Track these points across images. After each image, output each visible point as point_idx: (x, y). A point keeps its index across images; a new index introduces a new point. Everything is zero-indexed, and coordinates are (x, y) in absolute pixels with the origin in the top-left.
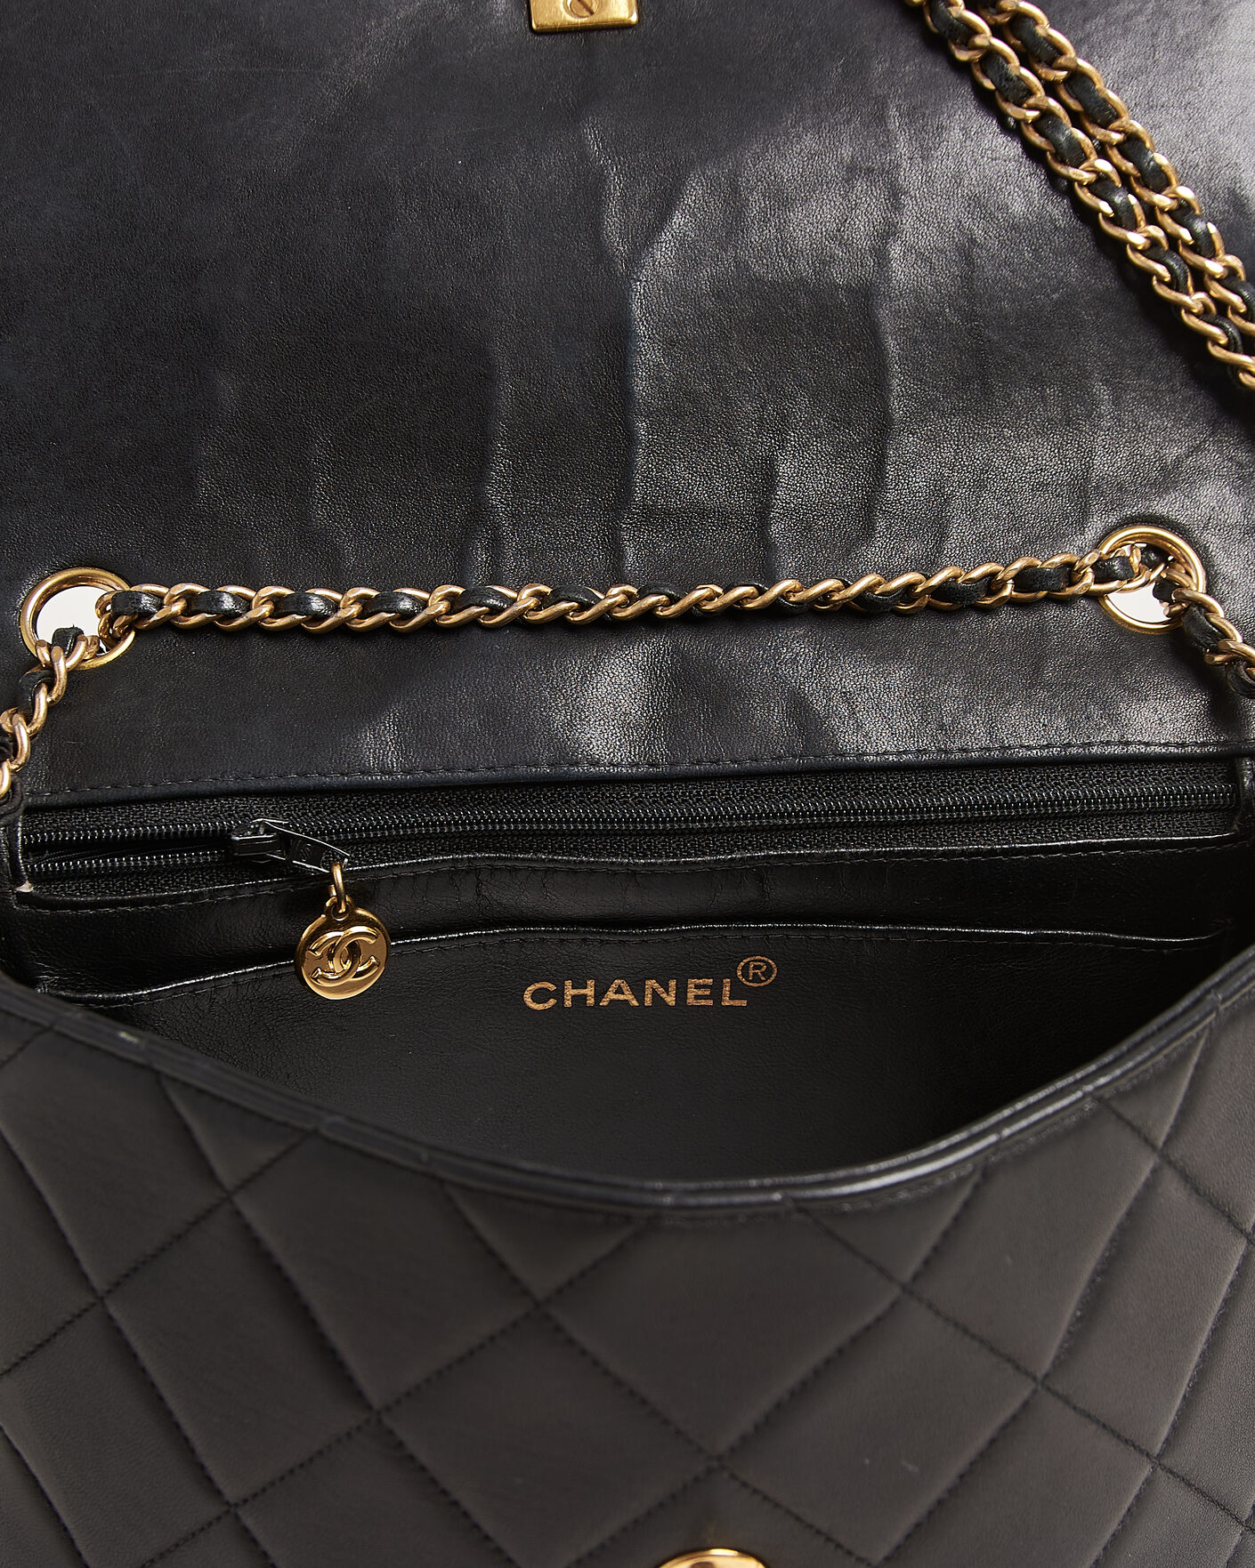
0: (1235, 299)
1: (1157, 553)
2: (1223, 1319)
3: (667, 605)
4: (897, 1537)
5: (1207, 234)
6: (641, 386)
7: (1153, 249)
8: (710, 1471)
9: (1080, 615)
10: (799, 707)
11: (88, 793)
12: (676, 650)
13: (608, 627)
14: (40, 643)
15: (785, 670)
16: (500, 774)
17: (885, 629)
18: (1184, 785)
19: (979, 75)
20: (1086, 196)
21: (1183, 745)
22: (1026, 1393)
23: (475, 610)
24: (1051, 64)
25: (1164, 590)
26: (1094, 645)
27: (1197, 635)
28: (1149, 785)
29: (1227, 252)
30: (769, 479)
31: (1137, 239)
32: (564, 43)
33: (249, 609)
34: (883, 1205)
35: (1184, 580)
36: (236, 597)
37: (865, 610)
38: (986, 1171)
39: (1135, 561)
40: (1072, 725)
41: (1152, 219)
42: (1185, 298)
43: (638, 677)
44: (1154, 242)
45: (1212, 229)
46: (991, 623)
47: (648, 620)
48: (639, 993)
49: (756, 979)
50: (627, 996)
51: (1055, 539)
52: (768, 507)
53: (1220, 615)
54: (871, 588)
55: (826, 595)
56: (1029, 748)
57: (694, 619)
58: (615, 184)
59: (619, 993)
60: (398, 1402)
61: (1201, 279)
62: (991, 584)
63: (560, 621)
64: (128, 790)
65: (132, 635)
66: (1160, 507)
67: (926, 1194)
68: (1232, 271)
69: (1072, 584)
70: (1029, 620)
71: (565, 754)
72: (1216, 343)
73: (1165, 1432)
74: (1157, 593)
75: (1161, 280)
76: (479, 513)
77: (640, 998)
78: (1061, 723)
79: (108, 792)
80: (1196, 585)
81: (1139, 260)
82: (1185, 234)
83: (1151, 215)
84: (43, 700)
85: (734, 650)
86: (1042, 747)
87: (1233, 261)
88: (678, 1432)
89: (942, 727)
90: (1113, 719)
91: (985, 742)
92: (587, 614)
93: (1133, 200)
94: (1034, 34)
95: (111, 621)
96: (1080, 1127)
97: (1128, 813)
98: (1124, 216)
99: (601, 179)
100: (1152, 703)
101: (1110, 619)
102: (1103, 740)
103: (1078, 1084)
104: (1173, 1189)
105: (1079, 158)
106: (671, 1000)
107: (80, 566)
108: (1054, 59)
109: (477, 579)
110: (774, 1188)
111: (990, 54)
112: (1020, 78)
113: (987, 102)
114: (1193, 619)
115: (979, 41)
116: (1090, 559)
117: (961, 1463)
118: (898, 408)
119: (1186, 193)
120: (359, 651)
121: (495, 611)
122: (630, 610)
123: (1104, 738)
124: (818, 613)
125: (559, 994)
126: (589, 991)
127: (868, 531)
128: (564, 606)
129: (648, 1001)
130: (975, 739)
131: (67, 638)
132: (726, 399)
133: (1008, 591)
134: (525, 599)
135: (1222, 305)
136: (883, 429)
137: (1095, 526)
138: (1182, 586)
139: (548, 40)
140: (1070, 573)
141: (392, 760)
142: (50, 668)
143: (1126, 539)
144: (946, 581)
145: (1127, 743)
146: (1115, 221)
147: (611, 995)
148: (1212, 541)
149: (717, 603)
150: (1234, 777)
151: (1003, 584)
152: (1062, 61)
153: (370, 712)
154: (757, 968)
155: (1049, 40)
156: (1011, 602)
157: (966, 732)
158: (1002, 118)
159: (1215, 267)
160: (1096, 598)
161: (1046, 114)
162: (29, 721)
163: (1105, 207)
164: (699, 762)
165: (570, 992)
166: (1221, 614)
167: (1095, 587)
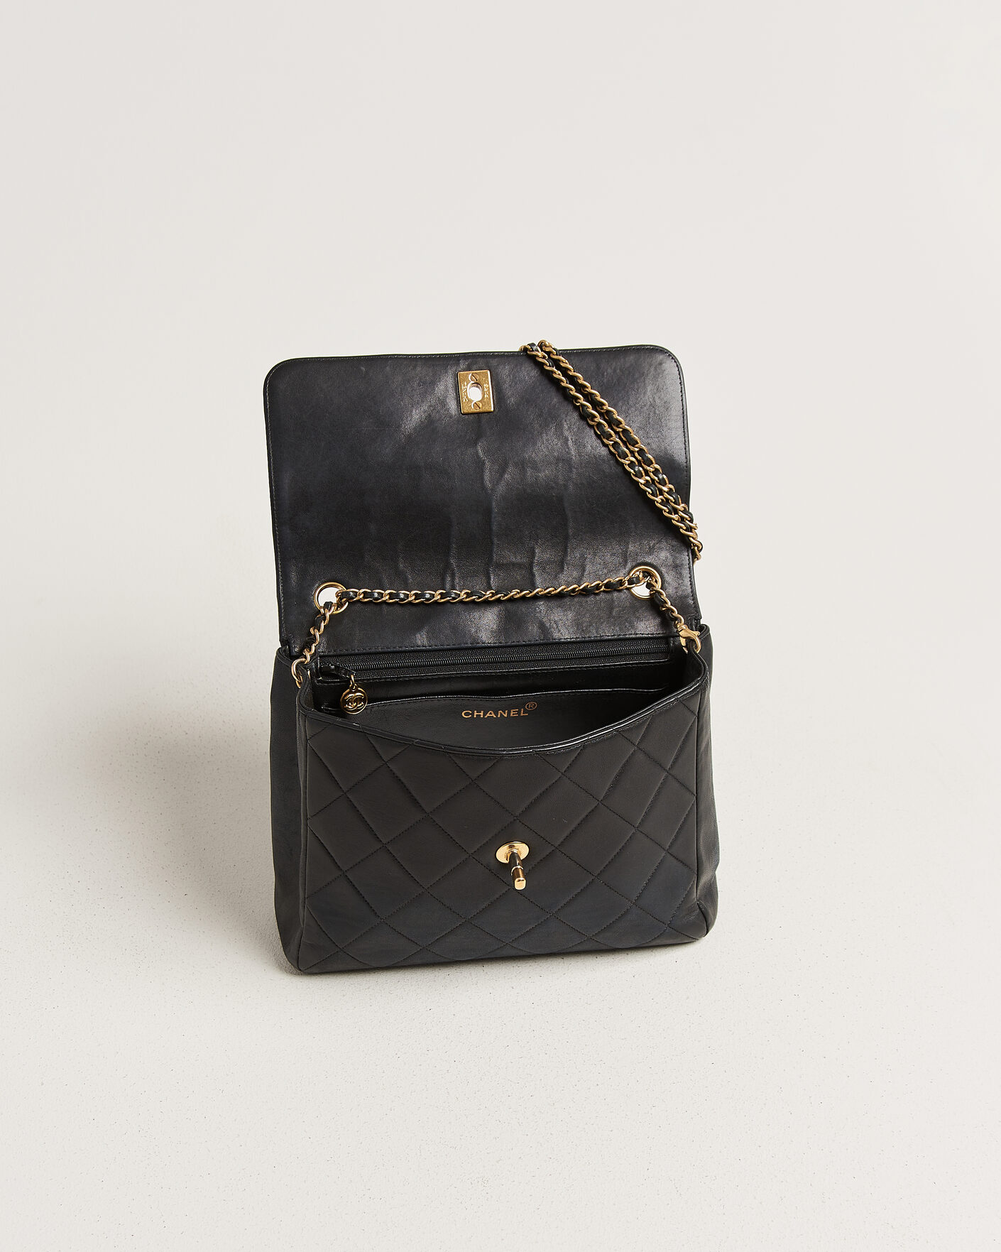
0: (671, 498)
1: (647, 574)
2: (659, 792)
3: (504, 597)
4: (562, 840)
5: (663, 478)
6: (494, 528)
7: (647, 483)
8: (515, 820)
9: (623, 595)
10: (542, 626)
11: (338, 652)
12: (506, 609)
13: (487, 603)
14: (321, 607)
15: (538, 615)
16: (457, 646)
17: (567, 600)
18: (653, 646)
19: (596, 428)
20: (627, 467)
21: (653, 634)
22: (596, 805)
23: (448, 598)
24: (618, 427)
25: (649, 586)
26: (628, 604)
27: (658, 602)
28: (643, 646)
29: (669, 484)
30: (533, 554)
31: (642, 481)
32: (471, 417)
33: (382, 597)
34: (557, 754)
35: (655, 584)
36: (378, 593)
37: (561, 596)
38: (584, 746)
39: (641, 576)
40: (621, 629)
41: (647, 474)
42: (656, 499)
43: (495, 617)
44: (647, 481)
45: (665, 477)
46: (598, 598)
47: (498, 601)
48: (496, 714)
49: (531, 708)
50: (493, 715)
51: (616, 570)
52: (532, 563)
53: (664, 597)
54: (562, 590)
55: (549, 593)
56: (608, 636)
57: (512, 600)
58: (488, 464)
59: (491, 714)
60: (434, 810)
61: (661, 492)
62: (598, 587)
63: (473, 601)
64: (350, 652)
65: (347, 603)
66: (648, 560)
67: (569, 751)
68: (671, 489)
69: (622, 586)
70: (608, 596)
71: (475, 640)
72: (665, 511)
73: (639, 821)
74: (647, 587)
75: (649, 493)
76: (448, 566)
77: (497, 716)
78: (618, 628)
79: (344, 652)
80: (658, 587)
81: (643, 487)
82: (656, 478)
83: (647, 473)
84: (323, 625)
85: (523, 608)
86: (612, 636)
87: (671, 486)
88: (507, 810)
89: (583, 630)
90: (633, 627)
91: (595, 635)
92: (481, 600)
93: (641, 469)
94: (613, 417)
95: (341, 599)
96: (612, 738)
97: (637, 654)
98: (639, 475)
99: (484, 464)
100: (644, 622)
101: (632, 595)
102: (630, 634)
103: (612, 727)
104: (641, 756)
105: (625, 456)
106: (506, 715)
107: (331, 581)
108: (619, 425)
109: (448, 586)
110: (530, 748)
111: (599, 424)
112: (608, 431)
113: (598, 437)
114: (656, 597)
115: (596, 420)
116: (627, 578)
117: (578, 821)
118: (570, 532)
119: (658, 467)
120: (414, 609)
121: (454, 599)
122: (493, 598)
123: (630, 632)
124: (548, 597)
125: (473, 714)
126: (482, 714)
127: (562, 570)
128: (474, 597)
129: (499, 716)
130: (593, 634)
131: (328, 605)
132: (520, 531)
133: (603, 589)
134: (463, 595)
135: (667, 499)
136: (566, 538)
137: (629, 566)
138: (654, 586)
139: (467, 417)
140: (621, 583)
141: (426, 643)
142: (324, 615)
143: (637, 571)
144: (585, 587)
145: (637, 634)
146: (636, 476)
147: (488, 715)
148: (663, 570)
149: (518, 596)
150: (668, 643)
151: (601, 587)
152: (621, 426)
153: (419, 629)
154: (531, 705)
155: (617, 419)
156: (604, 591)
157: (590, 632)
158: (603, 443)
159: (665, 489)
160: (628, 589)
161: (616, 443)
162: (319, 631)
163: (632, 471)
164: (514, 642)
165: (476, 714)
166: (665, 595)
167: (628, 586)
